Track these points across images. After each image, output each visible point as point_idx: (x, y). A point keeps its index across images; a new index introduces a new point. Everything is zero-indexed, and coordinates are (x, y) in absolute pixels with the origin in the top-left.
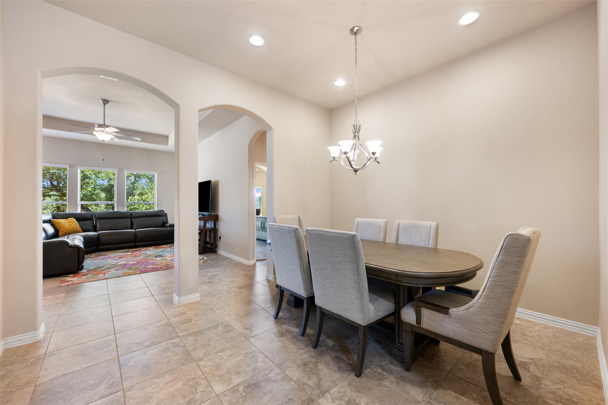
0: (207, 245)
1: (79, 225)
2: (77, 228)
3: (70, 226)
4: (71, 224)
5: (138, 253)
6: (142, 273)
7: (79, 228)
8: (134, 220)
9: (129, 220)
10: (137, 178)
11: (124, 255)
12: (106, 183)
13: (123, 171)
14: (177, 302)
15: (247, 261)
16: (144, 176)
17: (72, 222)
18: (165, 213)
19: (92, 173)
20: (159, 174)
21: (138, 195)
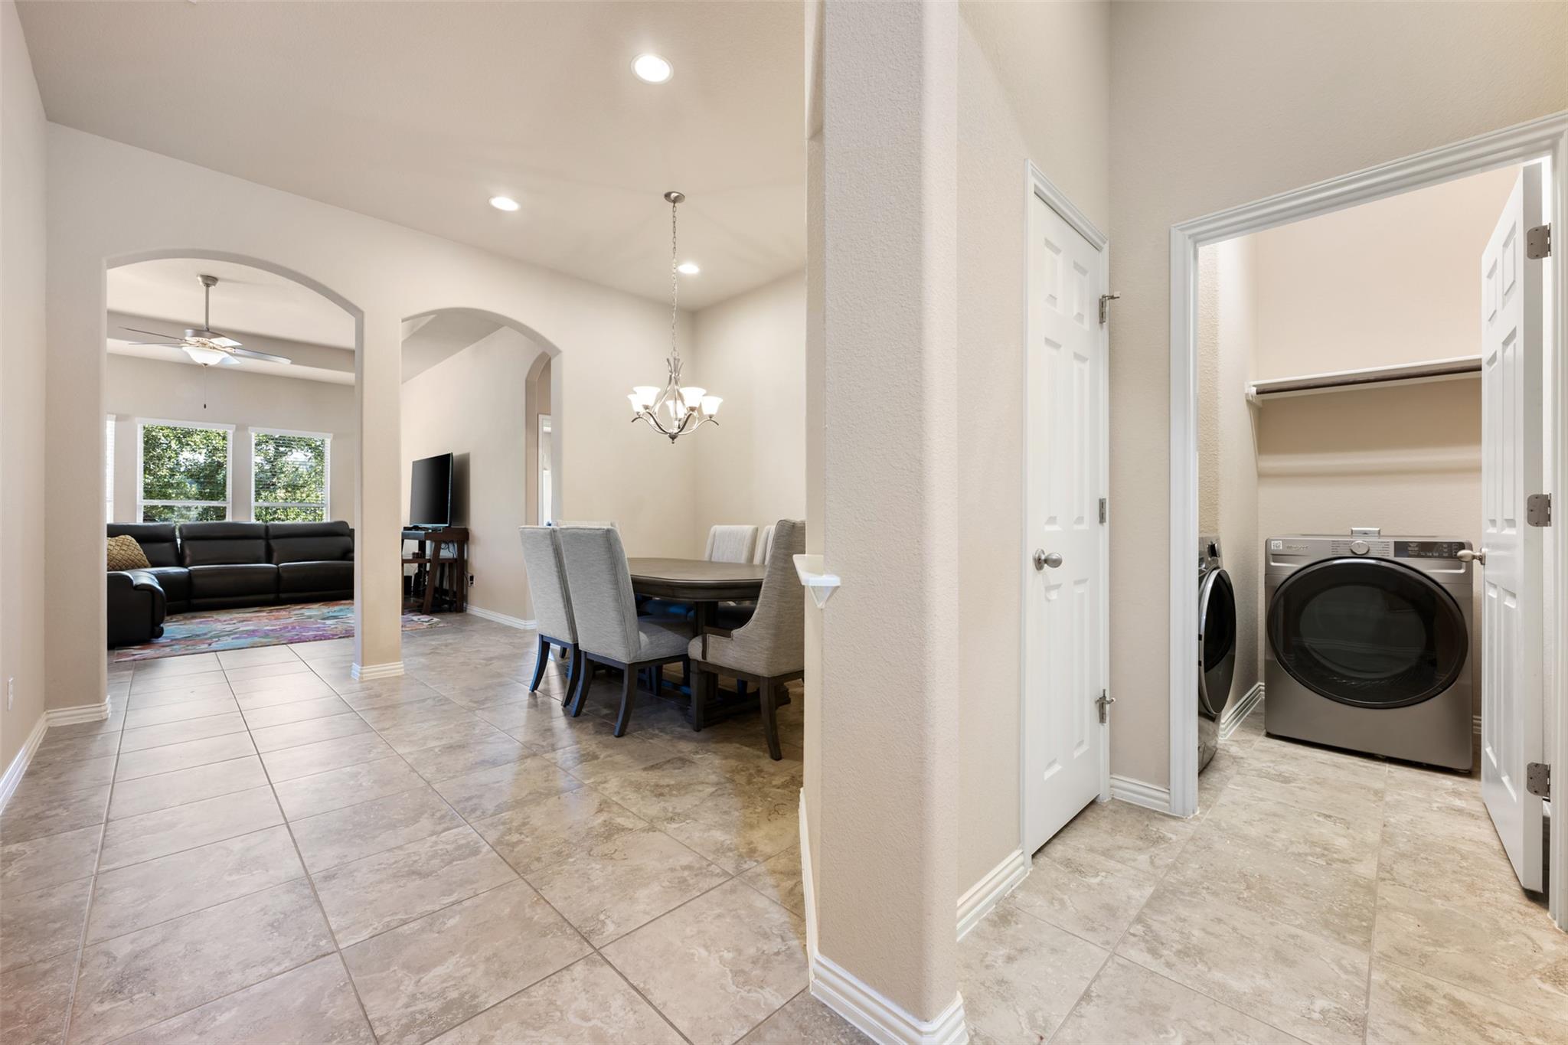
0: (443, 597)
1: (144, 551)
2: (138, 557)
3: (123, 552)
4: (125, 548)
5: (283, 613)
6: (292, 643)
7: (145, 558)
8: (273, 543)
9: (262, 543)
10: (282, 446)
11: (252, 618)
12: (201, 458)
13: (247, 429)
14: (359, 675)
15: (522, 622)
16: (299, 441)
17: (128, 544)
18: (350, 527)
19: (171, 435)
20: (334, 438)
21: (285, 487)
